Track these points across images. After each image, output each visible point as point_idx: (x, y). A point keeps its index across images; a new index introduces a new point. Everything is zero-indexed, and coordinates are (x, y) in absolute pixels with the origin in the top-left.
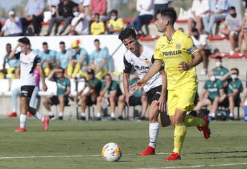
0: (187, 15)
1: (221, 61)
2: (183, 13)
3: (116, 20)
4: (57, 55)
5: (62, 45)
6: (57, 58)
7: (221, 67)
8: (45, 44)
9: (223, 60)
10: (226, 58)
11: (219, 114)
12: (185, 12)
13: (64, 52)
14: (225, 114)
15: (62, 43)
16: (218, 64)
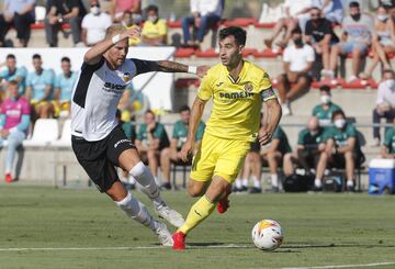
0: (274, 15)
1: (329, 94)
2: (268, 12)
3: (155, 22)
4: (57, 79)
5: (65, 63)
6: (56, 85)
7: (330, 104)
8: (37, 57)
9: (332, 91)
10: (339, 87)
11: (329, 182)
12: (271, 11)
13: (69, 74)
14: (338, 181)
15: (66, 60)
16: (324, 99)
